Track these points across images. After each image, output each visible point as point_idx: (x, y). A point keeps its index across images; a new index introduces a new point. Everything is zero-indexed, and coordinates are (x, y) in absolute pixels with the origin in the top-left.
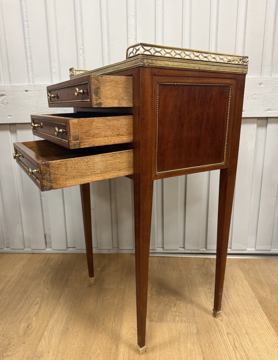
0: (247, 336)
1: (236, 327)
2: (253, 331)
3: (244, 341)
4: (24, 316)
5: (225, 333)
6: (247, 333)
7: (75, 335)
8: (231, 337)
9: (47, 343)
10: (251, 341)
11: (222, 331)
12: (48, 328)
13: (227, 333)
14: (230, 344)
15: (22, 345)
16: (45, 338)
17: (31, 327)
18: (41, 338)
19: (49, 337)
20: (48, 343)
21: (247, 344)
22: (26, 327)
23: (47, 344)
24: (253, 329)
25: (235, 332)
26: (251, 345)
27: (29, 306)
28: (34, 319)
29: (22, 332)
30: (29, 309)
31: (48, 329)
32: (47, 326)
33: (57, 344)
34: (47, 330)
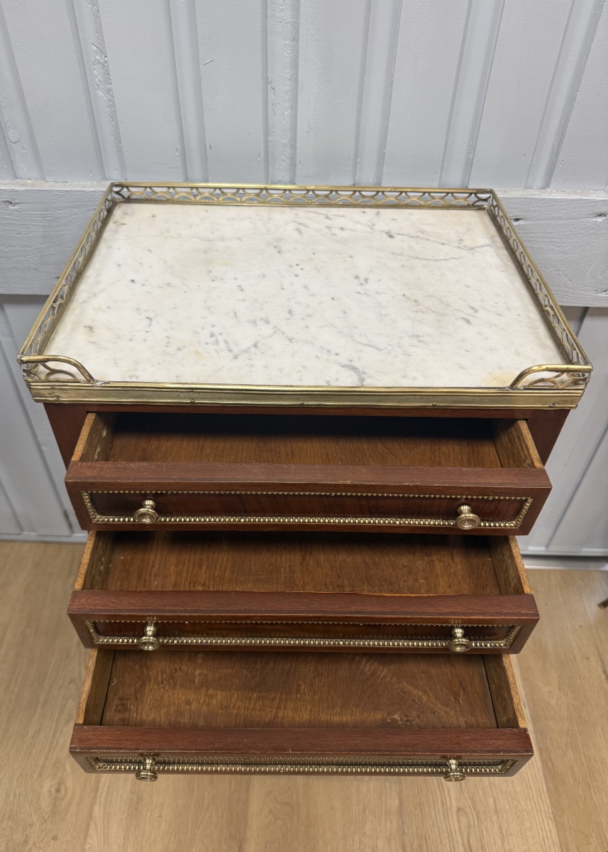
0: (494, 818)
1: (478, 791)
2: (509, 803)
3: (487, 829)
4: (47, 758)
5: (454, 810)
6: (496, 811)
7: (156, 816)
8: (464, 821)
9: (102, 839)
10: (501, 832)
11: (449, 804)
12: (99, 795)
13: (459, 809)
14: (460, 841)
15: (52, 844)
16: (96, 825)
17: (64, 791)
18: (88, 825)
19: (103, 822)
20: (104, 840)
21: (492, 841)
22: (53, 790)
23: (103, 842)
24: (509, 798)
25: (473, 806)
26: (499, 843)
27: (54, 725)
28: (68, 768)
29: (48, 807)
30: (54, 736)
31: (100, 798)
32: (97, 790)
33: (122, 842)
34: (98, 801)
